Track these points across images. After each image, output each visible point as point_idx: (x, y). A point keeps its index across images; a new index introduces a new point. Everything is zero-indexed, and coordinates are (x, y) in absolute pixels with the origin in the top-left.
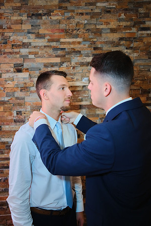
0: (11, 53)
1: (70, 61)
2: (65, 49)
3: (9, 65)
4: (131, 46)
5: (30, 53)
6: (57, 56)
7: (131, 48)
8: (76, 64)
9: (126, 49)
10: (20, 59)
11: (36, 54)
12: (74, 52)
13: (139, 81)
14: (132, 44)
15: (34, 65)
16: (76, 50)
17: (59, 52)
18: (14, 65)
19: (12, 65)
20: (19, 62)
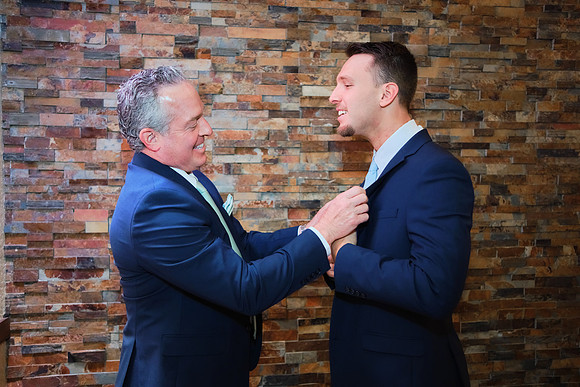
0: (168, 11)
1: (308, 39)
2: (297, 9)
3: (162, 38)
4: (444, 12)
5: (215, 13)
6: (278, 25)
7: (444, 17)
8: (322, 46)
9: (434, 18)
10: (191, 26)
11: (229, 16)
12: (317, 17)
13: (458, 93)
14: (446, 9)
15: (225, 42)
16: (323, 13)
17: (283, 15)
18: (176, 39)
19: (171, 40)
20: (187, 33)
